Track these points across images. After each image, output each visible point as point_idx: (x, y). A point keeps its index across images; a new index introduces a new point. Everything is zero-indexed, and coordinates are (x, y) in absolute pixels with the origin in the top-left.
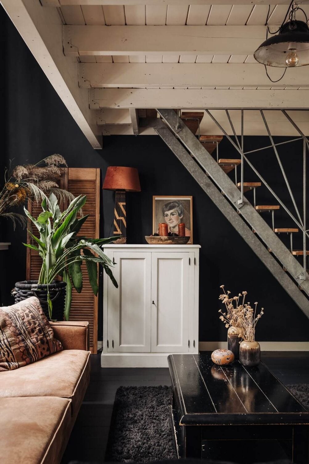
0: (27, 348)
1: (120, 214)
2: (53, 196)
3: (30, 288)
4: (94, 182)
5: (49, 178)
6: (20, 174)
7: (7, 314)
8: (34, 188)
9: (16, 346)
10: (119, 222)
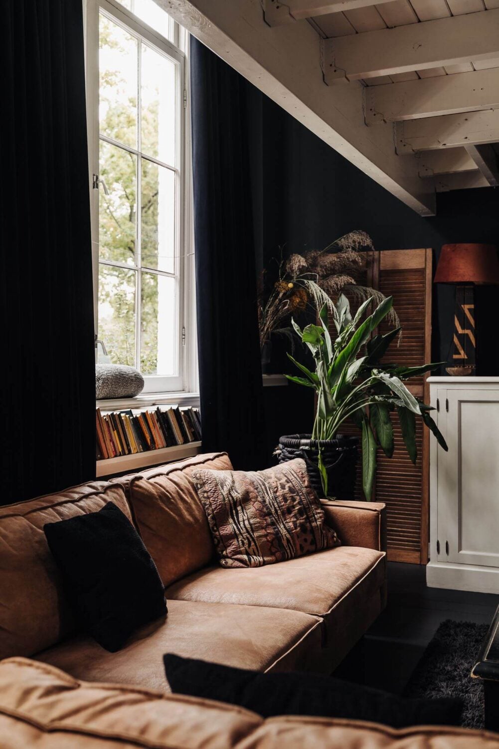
0: (277, 535)
1: (465, 324)
2: (344, 301)
3: (297, 446)
4: (422, 271)
5: (344, 269)
6: (296, 267)
7: (252, 483)
8: (315, 288)
9: (261, 532)
10: (463, 338)
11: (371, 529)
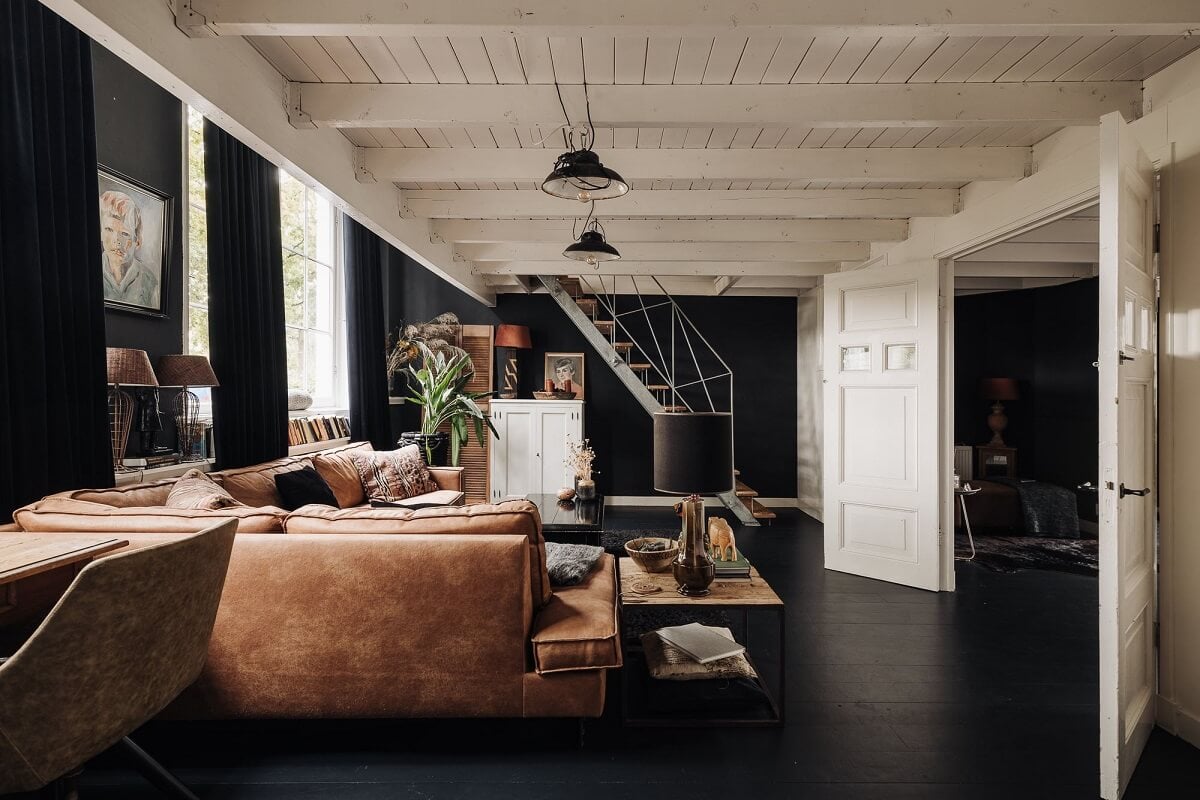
0: (403, 486)
1: (511, 370)
2: (441, 355)
3: (413, 438)
4: (488, 338)
5: (441, 336)
6: (411, 333)
7: (387, 458)
8: (423, 346)
9: (394, 484)
10: (510, 378)
11: (456, 481)
